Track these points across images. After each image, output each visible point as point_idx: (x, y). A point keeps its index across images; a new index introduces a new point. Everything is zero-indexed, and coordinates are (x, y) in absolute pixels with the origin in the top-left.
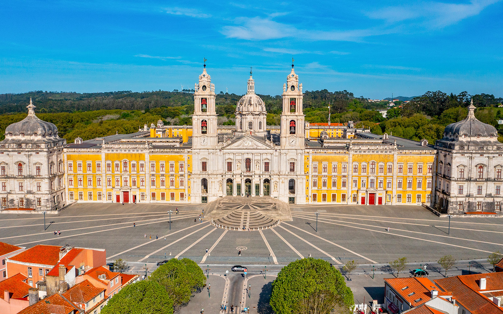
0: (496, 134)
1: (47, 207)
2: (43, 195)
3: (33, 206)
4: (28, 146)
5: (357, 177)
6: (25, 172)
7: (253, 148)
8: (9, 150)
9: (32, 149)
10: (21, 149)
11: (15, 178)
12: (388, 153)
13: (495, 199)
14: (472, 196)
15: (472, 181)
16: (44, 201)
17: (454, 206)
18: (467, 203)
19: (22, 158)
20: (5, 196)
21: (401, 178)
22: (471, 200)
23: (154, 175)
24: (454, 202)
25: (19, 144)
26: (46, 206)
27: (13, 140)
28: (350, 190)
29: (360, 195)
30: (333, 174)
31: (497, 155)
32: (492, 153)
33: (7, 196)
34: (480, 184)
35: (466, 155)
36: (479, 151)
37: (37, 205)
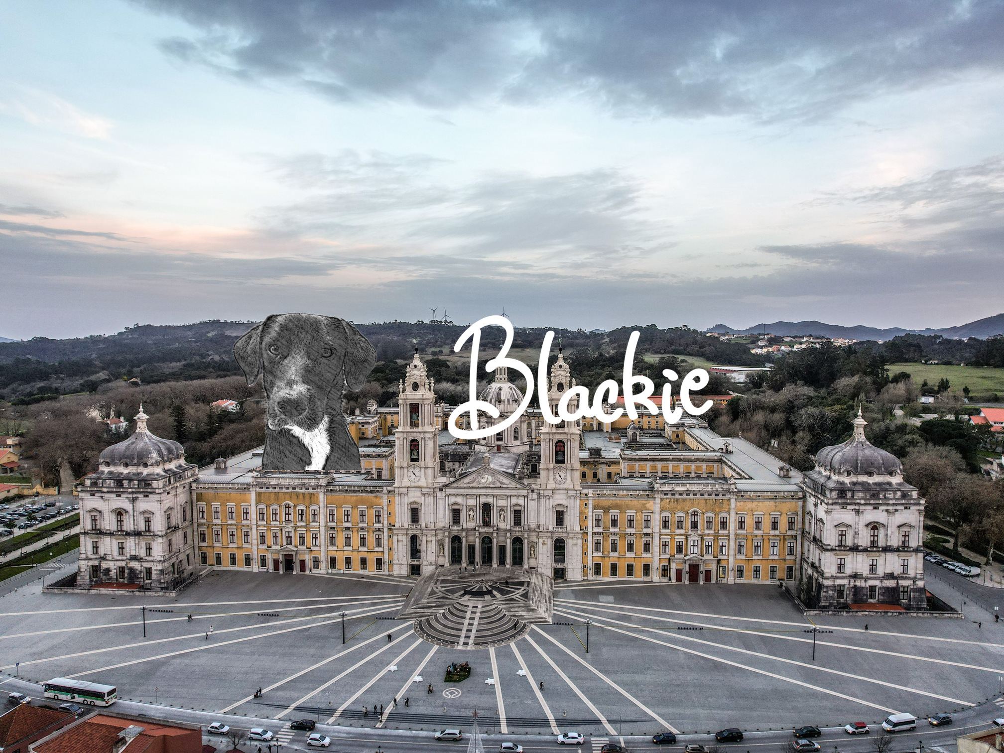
0: (900, 470)
1: (161, 583)
2: (155, 564)
3: (139, 580)
4: (132, 483)
5: (669, 537)
6: (128, 525)
7: (494, 486)
8: (105, 490)
9: (139, 490)
10: (122, 490)
11: (111, 534)
12: (721, 497)
13: (900, 582)
14: (861, 576)
15: (860, 551)
16: (155, 572)
17: (830, 592)
18: (852, 587)
19: (123, 503)
20: (96, 563)
21: (744, 539)
22: (859, 583)
23: (334, 528)
24: (830, 586)
25: (119, 481)
26: (159, 581)
27: (110, 473)
28: (655, 558)
29: (674, 566)
30: (629, 530)
31: (902, 507)
32: (894, 504)
33: (100, 564)
34: (874, 556)
35: (849, 507)
36: (872, 502)
37: (145, 579)
